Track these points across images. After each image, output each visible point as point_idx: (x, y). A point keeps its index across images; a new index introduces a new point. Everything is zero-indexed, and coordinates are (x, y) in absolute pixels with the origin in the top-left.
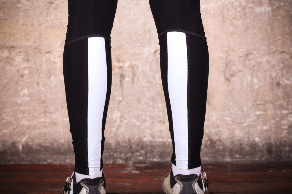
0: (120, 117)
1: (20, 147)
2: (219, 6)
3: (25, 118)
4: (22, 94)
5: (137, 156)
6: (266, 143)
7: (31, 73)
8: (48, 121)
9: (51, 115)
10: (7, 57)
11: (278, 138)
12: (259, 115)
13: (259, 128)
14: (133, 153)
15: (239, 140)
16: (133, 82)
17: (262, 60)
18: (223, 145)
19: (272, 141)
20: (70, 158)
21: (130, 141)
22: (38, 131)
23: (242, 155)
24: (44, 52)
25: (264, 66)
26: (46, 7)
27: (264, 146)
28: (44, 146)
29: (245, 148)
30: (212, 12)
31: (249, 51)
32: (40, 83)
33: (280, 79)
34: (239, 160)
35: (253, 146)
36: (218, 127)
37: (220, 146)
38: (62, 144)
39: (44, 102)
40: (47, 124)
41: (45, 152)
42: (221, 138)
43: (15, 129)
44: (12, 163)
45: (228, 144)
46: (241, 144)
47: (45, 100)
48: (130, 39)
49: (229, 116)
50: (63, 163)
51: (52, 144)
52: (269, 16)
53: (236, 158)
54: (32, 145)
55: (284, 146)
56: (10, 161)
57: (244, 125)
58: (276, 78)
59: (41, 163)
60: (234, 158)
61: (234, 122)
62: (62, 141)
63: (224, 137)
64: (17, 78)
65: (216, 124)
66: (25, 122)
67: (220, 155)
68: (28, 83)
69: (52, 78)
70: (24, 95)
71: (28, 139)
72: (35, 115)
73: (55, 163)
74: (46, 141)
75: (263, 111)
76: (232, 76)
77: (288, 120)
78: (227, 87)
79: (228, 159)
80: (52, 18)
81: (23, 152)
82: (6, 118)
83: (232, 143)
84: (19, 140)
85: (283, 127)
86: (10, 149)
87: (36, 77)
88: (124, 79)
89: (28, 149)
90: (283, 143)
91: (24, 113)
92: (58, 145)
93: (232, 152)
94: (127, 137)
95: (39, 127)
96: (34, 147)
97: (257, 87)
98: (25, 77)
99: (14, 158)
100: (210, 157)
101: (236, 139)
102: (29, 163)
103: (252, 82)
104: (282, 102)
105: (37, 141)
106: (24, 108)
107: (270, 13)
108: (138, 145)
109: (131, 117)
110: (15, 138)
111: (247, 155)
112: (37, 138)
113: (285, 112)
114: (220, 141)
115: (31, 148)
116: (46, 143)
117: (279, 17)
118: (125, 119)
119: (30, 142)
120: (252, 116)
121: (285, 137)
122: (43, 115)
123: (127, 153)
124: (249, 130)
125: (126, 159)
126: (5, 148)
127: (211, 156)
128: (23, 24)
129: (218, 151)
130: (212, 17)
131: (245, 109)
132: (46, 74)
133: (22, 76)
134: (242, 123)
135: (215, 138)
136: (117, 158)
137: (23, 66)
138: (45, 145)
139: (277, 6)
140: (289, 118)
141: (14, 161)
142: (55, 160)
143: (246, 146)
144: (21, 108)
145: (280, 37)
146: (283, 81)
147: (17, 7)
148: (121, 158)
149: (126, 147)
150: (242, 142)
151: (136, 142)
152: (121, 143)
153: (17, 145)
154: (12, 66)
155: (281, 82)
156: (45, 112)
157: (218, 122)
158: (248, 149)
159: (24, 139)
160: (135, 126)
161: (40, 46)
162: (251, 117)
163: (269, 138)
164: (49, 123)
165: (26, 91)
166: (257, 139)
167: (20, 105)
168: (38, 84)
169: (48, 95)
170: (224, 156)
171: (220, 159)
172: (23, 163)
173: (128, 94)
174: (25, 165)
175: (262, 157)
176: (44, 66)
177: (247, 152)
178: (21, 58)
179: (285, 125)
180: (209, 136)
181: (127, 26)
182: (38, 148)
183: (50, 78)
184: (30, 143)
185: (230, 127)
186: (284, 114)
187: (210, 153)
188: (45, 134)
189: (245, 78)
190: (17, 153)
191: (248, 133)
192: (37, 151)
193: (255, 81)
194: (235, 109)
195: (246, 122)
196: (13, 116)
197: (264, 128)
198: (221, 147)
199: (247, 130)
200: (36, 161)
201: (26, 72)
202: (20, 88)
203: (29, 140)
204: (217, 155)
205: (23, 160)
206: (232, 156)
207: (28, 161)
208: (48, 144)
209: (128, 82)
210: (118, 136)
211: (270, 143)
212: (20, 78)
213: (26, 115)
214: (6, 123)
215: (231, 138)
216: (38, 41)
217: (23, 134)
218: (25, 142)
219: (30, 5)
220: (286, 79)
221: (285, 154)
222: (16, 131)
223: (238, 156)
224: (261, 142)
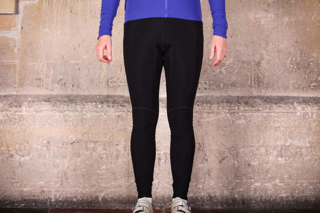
0: (158, 183)
1: (100, 199)
2: (215, 120)
3: (104, 182)
4: (102, 168)
5: (167, 205)
6: (242, 199)
7: (107, 156)
8: (116, 184)
9: (118, 181)
10: (94, 147)
11: (249, 196)
12: (238, 182)
13: (238, 190)
14: (165, 203)
15: (226, 197)
16: (166, 163)
17: (240, 151)
18: (217, 199)
19: (245, 197)
20: (129, 206)
21: (163, 197)
22: (111, 190)
23: (228, 205)
24: (115, 144)
25: (241, 154)
26: (117, 119)
27: (240, 200)
28: (114, 199)
29: (229, 201)
30: (211, 123)
31: (233, 145)
32: (112, 162)
33: (250, 162)
34: (226, 208)
35: (234, 200)
36: (214, 189)
37: (215, 200)
39: (114, 173)
40: (115, 186)
41: (114, 202)
42: (216, 195)
43: (97, 188)
44: (96, 208)
45: (220, 198)
46: (227, 199)
47: (115, 172)
48: (165, 138)
49: (221, 183)
50: (125, 208)
51: (119, 197)
52: (244, 126)
53: (224, 207)
54: (107, 198)
55: (252, 200)
56: (94, 207)
57: (229, 188)
58: (248, 161)
59: (112, 208)
60: (223, 207)
61: (223, 186)
62: (125, 196)
63: (218, 195)
64: (99, 159)
65: (213, 187)
66: (103, 185)
67: (215, 205)
68: (105, 162)
69: (119, 160)
70: (103, 169)
71: (105, 194)
72: (109, 181)
73: (120, 208)
74: (115, 196)
75: (240, 180)
76: (223, 159)
77: (254, 185)
78: (220, 166)
79: (220, 208)
80: (120, 125)
81: (102, 202)
82: (92, 182)
83: (222, 198)
84: (100, 195)
85: (251, 189)
86: (94, 200)
87: (110, 159)
88: (161, 161)
89: (105, 200)
90: (251, 198)
91: (102, 180)
92: (122, 198)
93: (222, 203)
94: (162, 194)
95: (111, 188)
96: (108, 199)
97: (237, 166)
98: (104, 159)
99: (96, 205)
100: (209, 206)
101: (224, 196)
102: (105, 208)
103: (234, 163)
104: (251, 175)
105: (110, 196)
106: (103, 177)
107: (245, 124)
108: (168, 199)
109: (165, 183)
110: (97, 194)
111: (231, 205)
112: (110, 194)
113: (253, 181)
114: (215, 197)
115: (106, 200)
116: (115, 197)
117: (250, 126)
118: (161, 184)
119: (106, 196)
120: (234, 183)
121: (252, 195)
122: (113, 181)
123: (162, 203)
124: (232, 191)
125: (161, 207)
126: (91, 199)
127: (210, 206)
128: (103, 129)
129: (214, 203)
130: (211, 126)
131: (230, 179)
132: (116, 157)
133: (102, 158)
134: (228, 187)
135: (212, 195)
136: (156, 206)
137: (102, 152)
138: (114, 198)
139: (249, 120)
140: (254, 184)
141: (97, 207)
142: (120, 207)
143: (230, 200)
144: (101, 177)
145: (250, 138)
147: (100, 119)
148: (158, 207)
149: (161, 200)
150: (228, 198)
151: (167, 197)
152: (158, 197)
153: (98, 198)
154: (96, 152)
155: (251, 164)
156: (115, 179)
157: (214, 186)
158: (231, 201)
159: (102, 195)
160: (167, 188)
161: (112, 141)
162: (234, 184)
163: (244, 196)
164: (117, 185)
165: (104, 167)
166: (237, 196)
167: (100, 175)
168: (111, 163)
169: (117, 169)
170: (217, 206)
171: (215, 207)
172: (102, 208)
173: (163, 170)
175: (239, 206)
176: (114, 153)
177: (230, 203)
178: (102, 148)
179: (252, 188)
180: (209, 194)
181: (163, 130)
182: (110, 200)
183: (118, 160)
184: (106, 197)
185: (221, 189)
186: (252, 181)
187: (209, 204)
188: (114, 192)
189: (230, 161)
190: (98, 202)
191: (231, 192)
192: (110, 202)
193: (236, 163)
194: (224, 179)
195: (230, 186)
196: (96, 181)
197: (241, 190)
198: (216, 201)
199: (231, 191)
200: (109, 207)
201: (105, 156)
202: (100, 165)
203: (105, 195)
204: (214, 205)
205: (102, 207)
206: (222, 206)
207: (105, 207)
208: (116, 198)
209: (163, 162)
210: (156, 194)
211: (244, 198)
212: (101, 159)
214: (92, 185)
215: (221, 195)
216: (111, 138)
217: (102, 191)
218: (103, 196)
219: (107, 118)
220: (253, 162)
221: (252, 205)
222: (98, 190)
223: (225, 206)
224: (239, 198)
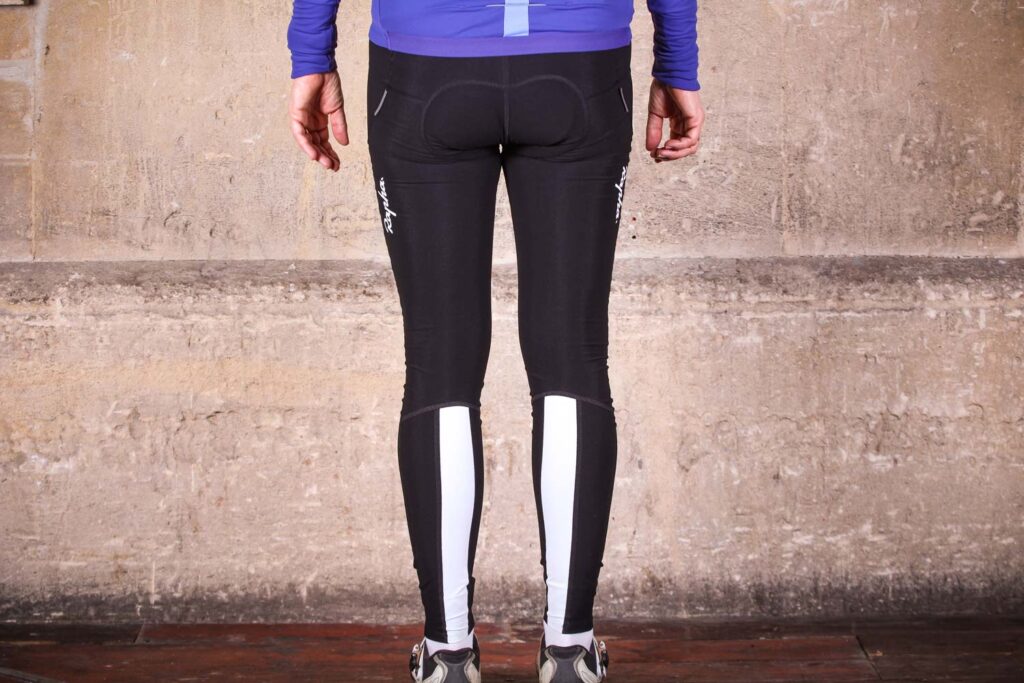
0: (487, 539)
1: (304, 593)
2: (667, 335)
3: (313, 539)
4: (307, 495)
5: (517, 608)
6: (754, 585)
7: (323, 456)
8: (354, 544)
9: (361, 533)
10: (280, 428)
11: (776, 576)
12: (740, 533)
13: (741, 557)
14: (510, 603)
15: (704, 580)
16: (510, 474)
17: (746, 433)
18: (675, 587)
19: (765, 581)
20: (394, 613)
21: (504, 582)
22: (336, 564)
23: (711, 606)
24: (348, 418)
25: (750, 444)
26: (352, 337)
27: (749, 591)
28: (347, 591)
29: (714, 594)
30: (655, 344)
31: (723, 416)
32: (341, 475)
33: (778, 468)
34: (705, 615)
35: (730, 590)
36: (666, 555)
37: (670, 590)
38: (381, 587)
39: (347, 510)
40: (352, 551)
41: (349, 602)
42: (672, 577)
43: (294, 559)
44: (289, 621)
45: (684, 586)
46: (707, 587)
47: (348, 506)
48: (506, 395)
49: (687, 536)
50: (382, 622)
51: (362, 587)
52: (758, 353)
53: (698, 612)
54: (326, 588)
55: (787, 589)
56: (285, 617)
57: (713, 552)
58: (772, 467)
59: (342, 621)
60: (694, 613)
61: (695, 546)
62: (381, 582)
63: (678, 574)
64: (298, 466)
65: (662, 550)
66: (313, 548)
67: (670, 607)
68: (318, 475)
69: (363, 466)
70: (312, 498)
71: (317, 578)
72: (331, 533)
73: (366, 621)
74: (351, 581)
75: (748, 526)
76: (692, 461)
77: (794, 543)
78: (684, 483)
79: (684, 615)
80: (363, 356)
81: (309, 602)
82: (278, 539)
83: (692, 584)
84: (301, 579)
85: (784, 556)
86: (286, 596)
87: (333, 465)
88: (494, 468)
89: (318, 596)
90: (784, 585)
91: (310, 530)
92: (371, 590)
93: (691, 601)
94: (500, 574)
95: (337, 555)
96: (329, 592)
97: (737, 482)
98: (313, 465)
99: (291, 612)
100: (651, 611)
101: (699, 576)
102: (319, 621)
103: (728, 473)
104: (782, 509)
105: (334, 582)
106: (311, 521)
107: (761, 347)
108: (520, 588)
109: (507, 537)
110: (294, 576)
111: (720, 606)
112: (335, 576)
113: (788, 527)
114: (670, 581)
115: (323, 594)
116: (350, 585)
117: (778, 355)
118: (496, 541)
119: (322, 583)
120: (729, 535)
121: (787, 573)
122: (344, 535)
123: (500, 603)
124: (722, 561)
125: (498, 615)
126: (275, 593)
127: (654, 609)
128: (310, 368)
129: (665, 600)
130: (655, 355)
131: (715, 522)
132: (351, 458)
133: (308, 462)
134: (710, 548)
135: (660, 576)
136: (480, 613)
137: (309, 443)
138: (349, 588)
139: (773, 334)
140: (794, 539)
141: (293, 617)
142: (368, 617)
143: (718, 591)
144: (305, 521)
145: (778, 391)
146: (784, 472)
147: (300, 337)
148: (488, 614)
149: (498, 592)
150: (710, 584)
151: (516, 584)
152: (488, 585)
153: (297, 589)
154: (288, 444)
155: (781, 474)
156: (350, 528)
157: (667, 547)
158: (720, 595)
159: (310, 579)
160: (515, 554)
161: (339, 407)
162: (727, 538)
163: (760, 576)
164: (356, 548)
165: (314, 490)
166: (737, 578)
167: (303, 515)
168: (336, 476)
169: (354, 497)
170: (676, 609)
171: (669, 615)
172: (309, 621)
173: (502, 496)
174: (313, 625)
175: (745, 610)
176: (347, 444)
177: (718, 601)
178: (306, 430)
179: (787, 552)
180: (650, 572)
181: (500, 371)
182: (336, 594)
183: (357, 467)
184: (322, 586)
185: (688, 556)
186: (785, 531)
187: (651, 604)
188: (348, 569)
189: (716, 466)
190: (298, 603)
191: (721, 566)
192: (335, 600)
193: (734, 471)
194: (698, 524)
195: (717, 547)
196: (291, 536)
197: (750, 557)
198: (671, 593)
199: (718, 561)
200: (332, 619)
201: (316, 455)
202: (303, 485)
203: (319, 581)
204: (665, 608)
205: (308, 616)
206: (691, 608)
207: (319, 618)
208: (355, 588)
209: (502, 473)
210: (482, 573)
211: (760, 584)
212: (304, 466)
213: (314, 534)
214: (277, 549)
215: (689, 576)
216: (336, 398)
217: (310, 568)
218: (311, 583)
219: (322, 333)
220: (790, 467)
221: (788, 604)
222: (297, 562)
223: (702, 609)
224: (745, 583)
